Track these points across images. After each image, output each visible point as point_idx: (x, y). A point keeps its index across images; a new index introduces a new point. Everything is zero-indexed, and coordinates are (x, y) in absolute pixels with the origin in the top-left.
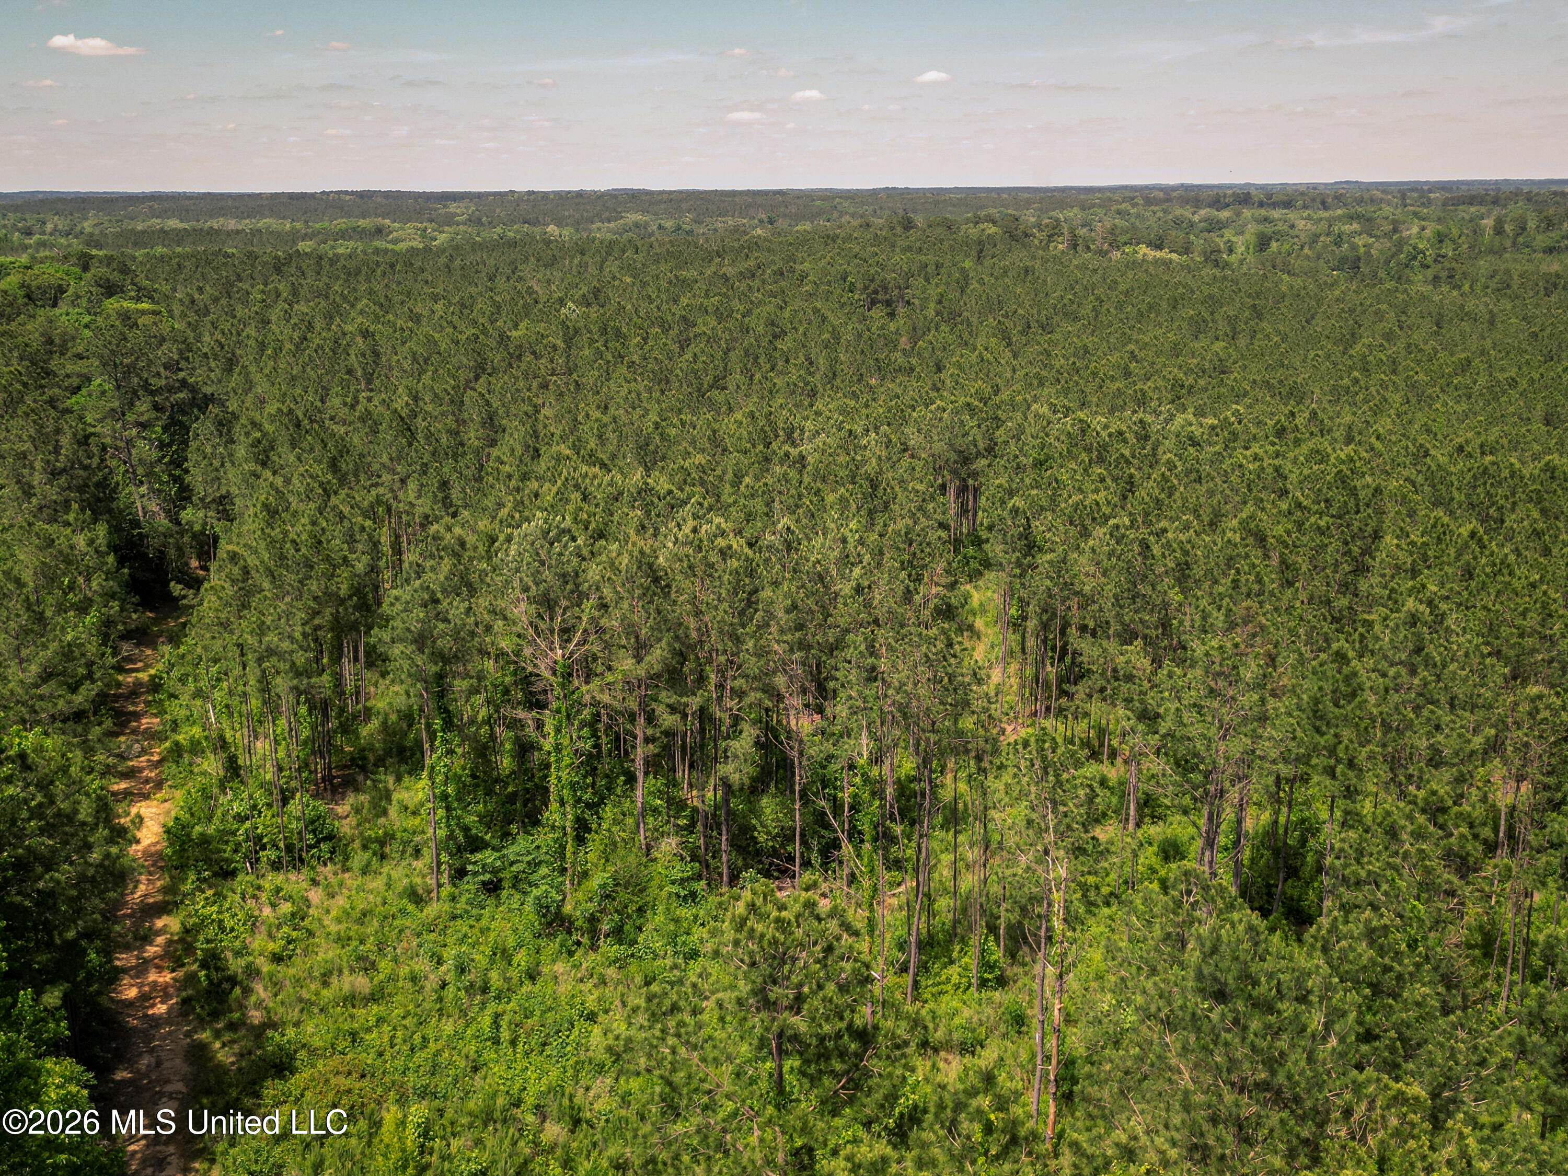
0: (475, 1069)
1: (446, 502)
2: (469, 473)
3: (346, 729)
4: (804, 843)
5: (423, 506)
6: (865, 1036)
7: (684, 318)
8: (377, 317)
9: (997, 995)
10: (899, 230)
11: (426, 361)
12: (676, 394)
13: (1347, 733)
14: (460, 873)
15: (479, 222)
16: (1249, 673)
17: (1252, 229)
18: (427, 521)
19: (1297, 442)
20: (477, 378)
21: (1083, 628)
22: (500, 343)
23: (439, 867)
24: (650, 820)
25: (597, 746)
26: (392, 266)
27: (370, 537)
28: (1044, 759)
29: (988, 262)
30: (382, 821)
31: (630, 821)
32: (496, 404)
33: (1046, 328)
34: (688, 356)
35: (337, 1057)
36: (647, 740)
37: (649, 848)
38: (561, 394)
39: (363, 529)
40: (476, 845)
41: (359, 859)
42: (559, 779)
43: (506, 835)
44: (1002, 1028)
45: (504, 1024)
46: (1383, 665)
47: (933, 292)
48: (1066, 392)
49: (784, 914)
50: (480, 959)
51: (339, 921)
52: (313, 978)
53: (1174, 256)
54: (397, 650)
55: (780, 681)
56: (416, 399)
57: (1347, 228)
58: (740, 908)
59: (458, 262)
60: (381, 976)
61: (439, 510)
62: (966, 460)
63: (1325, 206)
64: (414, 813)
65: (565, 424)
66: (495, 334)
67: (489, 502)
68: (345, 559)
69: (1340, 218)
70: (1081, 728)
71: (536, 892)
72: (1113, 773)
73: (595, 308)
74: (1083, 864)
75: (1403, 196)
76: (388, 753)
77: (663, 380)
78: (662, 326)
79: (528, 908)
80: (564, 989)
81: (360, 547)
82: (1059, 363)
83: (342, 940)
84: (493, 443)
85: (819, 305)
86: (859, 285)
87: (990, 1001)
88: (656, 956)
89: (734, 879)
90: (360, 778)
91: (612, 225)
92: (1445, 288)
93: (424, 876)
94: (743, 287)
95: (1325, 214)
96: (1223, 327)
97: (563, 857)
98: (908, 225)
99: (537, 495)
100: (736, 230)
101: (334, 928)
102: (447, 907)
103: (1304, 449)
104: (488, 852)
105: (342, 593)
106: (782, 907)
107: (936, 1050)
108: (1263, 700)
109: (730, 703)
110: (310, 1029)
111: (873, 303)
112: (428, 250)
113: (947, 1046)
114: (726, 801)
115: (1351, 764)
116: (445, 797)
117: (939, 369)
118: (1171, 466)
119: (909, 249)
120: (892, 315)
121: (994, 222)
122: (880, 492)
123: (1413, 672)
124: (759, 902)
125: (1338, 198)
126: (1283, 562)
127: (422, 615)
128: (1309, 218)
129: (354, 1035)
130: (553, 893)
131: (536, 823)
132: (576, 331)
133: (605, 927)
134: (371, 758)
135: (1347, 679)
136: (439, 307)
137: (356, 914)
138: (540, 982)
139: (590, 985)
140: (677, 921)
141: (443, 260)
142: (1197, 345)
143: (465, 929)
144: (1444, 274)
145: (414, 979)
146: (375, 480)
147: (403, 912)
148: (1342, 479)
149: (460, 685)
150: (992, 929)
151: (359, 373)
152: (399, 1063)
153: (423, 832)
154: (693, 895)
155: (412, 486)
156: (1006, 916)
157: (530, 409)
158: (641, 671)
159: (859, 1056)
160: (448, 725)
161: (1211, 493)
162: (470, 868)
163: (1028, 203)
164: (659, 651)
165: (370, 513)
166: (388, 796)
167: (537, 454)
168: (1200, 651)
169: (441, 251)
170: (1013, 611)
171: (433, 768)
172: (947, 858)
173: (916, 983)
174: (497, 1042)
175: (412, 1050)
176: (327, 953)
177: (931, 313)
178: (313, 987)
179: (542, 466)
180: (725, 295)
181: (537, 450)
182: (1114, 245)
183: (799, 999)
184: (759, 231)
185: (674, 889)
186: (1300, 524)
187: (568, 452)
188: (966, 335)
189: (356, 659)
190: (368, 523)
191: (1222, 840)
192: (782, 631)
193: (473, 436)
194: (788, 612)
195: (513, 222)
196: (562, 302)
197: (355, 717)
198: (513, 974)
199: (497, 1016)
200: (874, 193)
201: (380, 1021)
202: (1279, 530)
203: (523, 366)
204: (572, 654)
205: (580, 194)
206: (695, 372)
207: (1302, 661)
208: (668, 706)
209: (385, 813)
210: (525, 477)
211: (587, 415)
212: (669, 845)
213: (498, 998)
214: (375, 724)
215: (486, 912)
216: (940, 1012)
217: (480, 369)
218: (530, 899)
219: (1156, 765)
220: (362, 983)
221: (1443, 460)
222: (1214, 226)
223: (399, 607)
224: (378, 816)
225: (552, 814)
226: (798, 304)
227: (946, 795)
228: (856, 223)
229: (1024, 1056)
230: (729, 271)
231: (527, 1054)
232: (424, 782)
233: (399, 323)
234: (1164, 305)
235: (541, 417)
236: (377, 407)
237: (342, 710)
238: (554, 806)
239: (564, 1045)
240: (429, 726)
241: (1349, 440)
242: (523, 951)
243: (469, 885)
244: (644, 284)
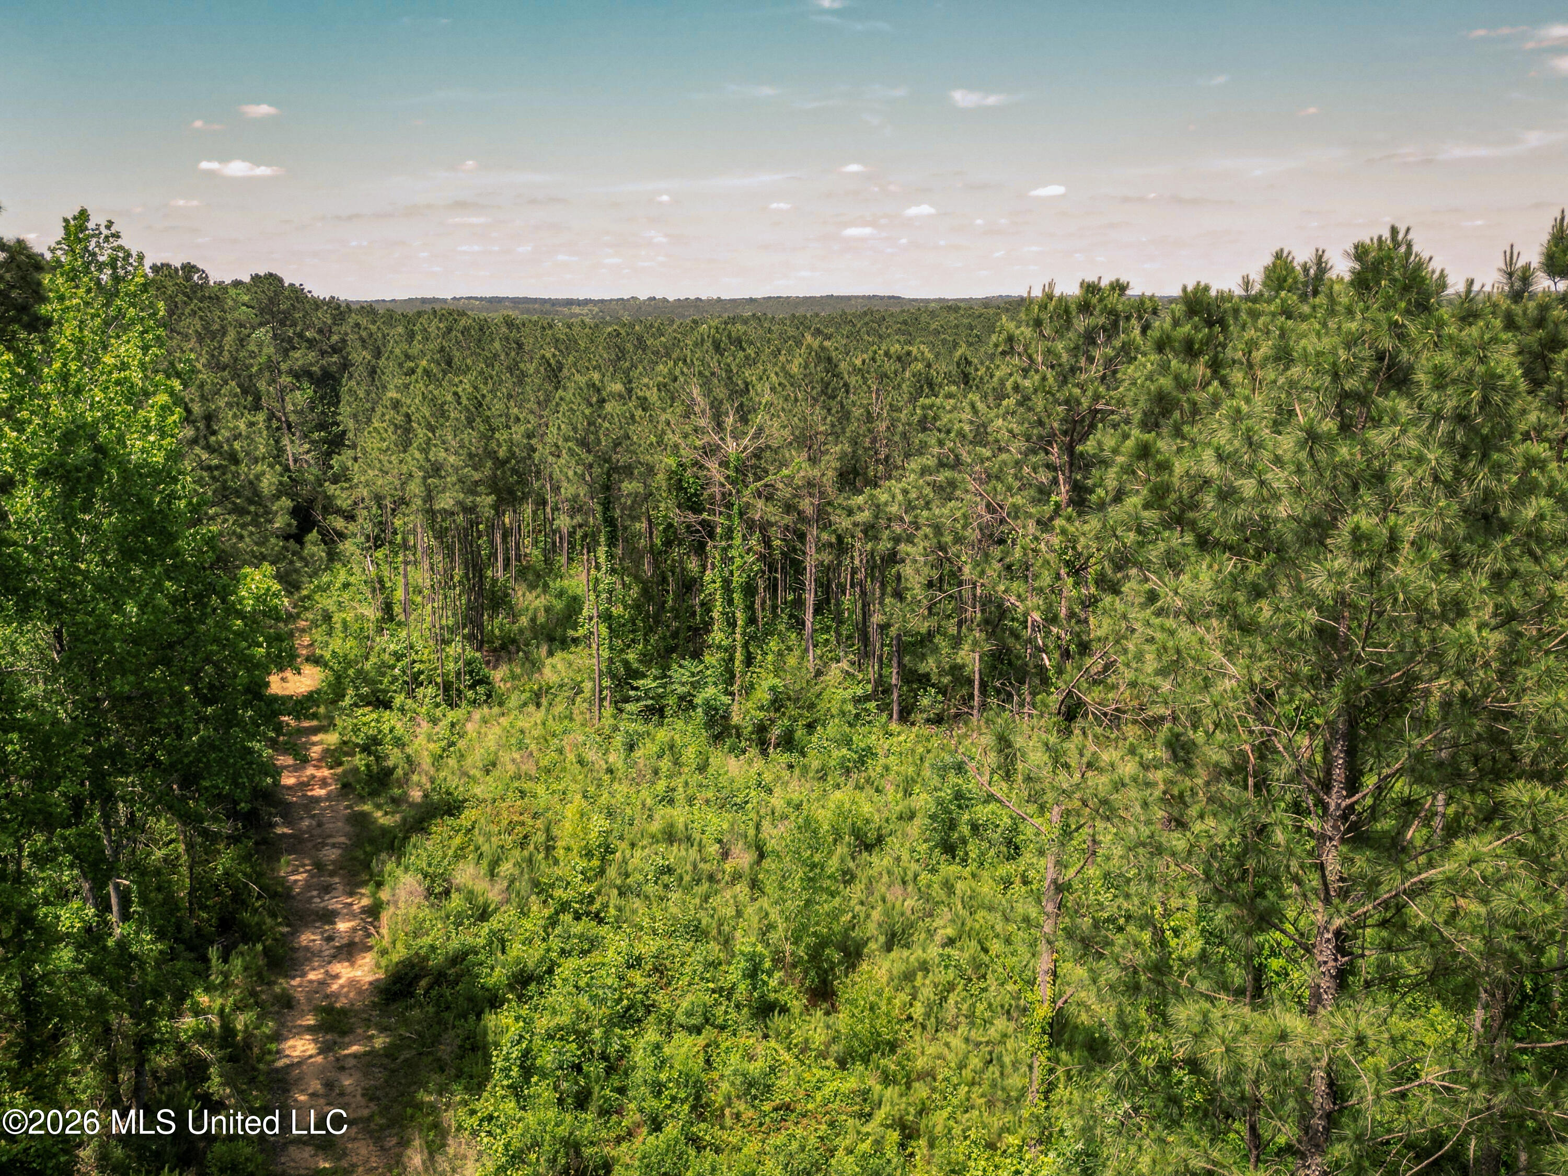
23: (601, 692)
24: (820, 644)
37: (818, 673)
40: (639, 675)
43: (669, 668)
104: (651, 680)
130: (722, 699)
133: (775, 737)
162: (633, 691)
204: (745, 448)
212: (839, 668)
213: (670, 777)
214: (523, 621)
220: (528, 766)
242: (693, 747)
243: (632, 708)
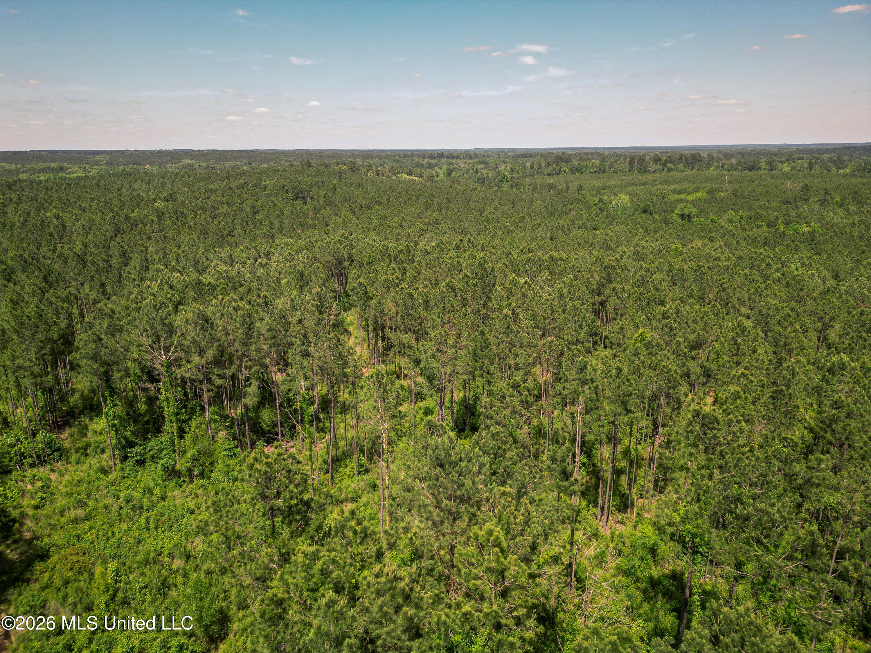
0: (139, 542)
1: (104, 293)
2: (115, 279)
3: (62, 399)
4: (282, 426)
5: (93, 295)
6: (307, 504)
7: (212, 206)
8: (63, 209)
9: (365, 477)
10: (305, 167)
11: (90, 229)
12: (212, 239)
13: (486, 361)
14: (125, 458)
15: (112, 164)
16: (451, 342)
17: (445, 167)
18: (95, 302)
19: (465, 251)
20: (116, 235)
21: (391, 328)
22: (126, 219)
23: (114, 457)
24: (213, 425)
25: (185, 394)
26: (69, 185)
27: (67, 311)
28: (379, 382)
29: (343, 181)
30: (84, 439)
31: (204, 426)
32: (126, 247)
33: (369, 208)
34: (216, 222)
35: (71, 548)
36: (209, 391)
37: (213, 437)
38: (158, 241)
39: (63, 308)
40: (131, 445)
41: (74, 458)
42: (169, 411)
43: (146, 439)
44: (368, 489)
45: (151, 521)
46: (497, 334)
47: (322, 193)
48: (379, 233)
49: (269, 460)
50: (136, 494)
51: (66, 486)
52: (55, 514)
53: (416, 178)
54: (83, 362)
55: (267, 361)
56: (86, 246)
57: (479, 166)
58: (250, 460)
59: (103, 182)
60: (90, 508)
61: (101, 297)
62: (340, 263)
63: (471, 158)
64: (100, 434)
65: (160, 255)
66: (123, 215)
67: (125, 292)
68: (55, 322)
69: (477, 163)
70: (392, 367)
71: (162, 462)
72: (405, 383)
73: (171, 202)
74: (394, 422)
75: (499, 155)
76: (85, 408)
77: (205, 233)
78: (203, 210)
79: (159, 469)
80: (178, 502)
81: (62, 316)
82: (375, 222)
83: (69, 495)
84: (126, 265)
85: (273, 199)
86: (290, 191)
87: (362, 480)
88: (220, 482)
89: (253, 445)
90: (72, 421)
91: (177, 165)
92: (515, 190)
93: (107, 461)
94: (239, 192)
95: (471, 161)
96: (436, 206)
97: (174, 446)
98: (309, 165)
99: (149, 287)
100: (234, 167)
101: (64, 490)
102: (120, 474)
103: (468, 253)
104: (137, 447)
105: (55, 338)
106: (267, 457)
107: (342, 503)
108: (456, 351)
109: (245, 372)
110: (56, 537)
111: (297, 198)
112: (87, 177)
113: (346, 500)
114: (247, 413)
115: (488, 373)
116: (114, 425)
117: (327, 225)
118: (419, 263)
119: (310, 175)
120: (305, 203)
121: (345, 164)
122: (304, 278)
123: (507, 336)
124: (258, 456)
125: (476, 155)
126: (462, 298)
127: (93, 347)
128: (465, 163)
129: (78, 537)
130: (170, 461)
131: (161, 432)
132: (163, 213)
133: (196, 473)
134: (77, 411)
135: (485, 341)
136: (94, 204)
137: (75, 482)
138: (167, 500)
139: (190, 498)
140: (228, 466)
141: (95, 181)
142: (427, 214)
143: (129, 482)
144: (514, 184)
145: (106, 507)
146: (67, 284)
147: (98, 478)
148: (481, 265)
149: (117, 375)
150: (362, 451)
151: (56, 235)
152: (102, 545)
153: (105, 442)
154: (235, 454)
155: (87, 286)
156: (367, 446)
157: (143, 249)
158: (203, 361)
159: (306, 512)
160: (112, 394)
161: (434, 272)
162: (129, 455)
163: (358, 156)
164: (211, 352)
165: (67, 299)
166: (86, 427)
167: (147, 269)
168: (433, 335)
169: (94, 178)
170: (364, 323)
171: (107, 413)
172: (342, 425)
173: (332, 477)
174: (148, 529)
175: (108, 539)
176: (61, 502)
177: (322, 202)
178: (56, 518)
179: (151, 273)
180: (231, 196)
181: (147, 267)
182: (393, 174)
183: (279, 493)
184: (245, 168)
185: (226, 453)
186: (467, 283)
187: (162, 267)
188: (337, 211)
189: (65, 367)
190: (65, 305)
191: (446, 404)
192: (266, 339)
193: (116, 262)
194: (268, 331)
195: (129, 164)
196: (155, 200)
197: (67, 393)
198: (154, 498)
199: (148, 518)
200: (294, 151)
201: (91, 528)
202: (460, 286)
203: (138, 229)
204: (170, 357)
205: (160, 151)
206: (220, 229)
207: (470, 335)
208: (218, 375)
209: (86, 435)
210: (142, 280)
211: (171, 251)
212: (222, 434)
213: (148, 510)
214: (77, 395)
215: (139, 474)
216: (343, 487)
217: (118, 231)
218: (159, 465)
219: (420, 379)
220: (80, 513)
221: (516, 256)
222: (430, 166)
223: (82, 343)
224: (82, 437)
225: (167, 427)
226: (264, 199)
227: (341, 399)
228: (287, 164)
229: (377, 499)
230: (233, 186)
231: (163, 532)
232: (104, 420)
233: (75, 212)
234: (414, 198)
235: (148, 252)
236: (66, 251)
237: (60, 391)
238: (168, 424)
239: (180, 526)
240: (103, 395)
241: (483, 250)
242: (158, 488)
243: (130, 463)
244: (193, 192)
